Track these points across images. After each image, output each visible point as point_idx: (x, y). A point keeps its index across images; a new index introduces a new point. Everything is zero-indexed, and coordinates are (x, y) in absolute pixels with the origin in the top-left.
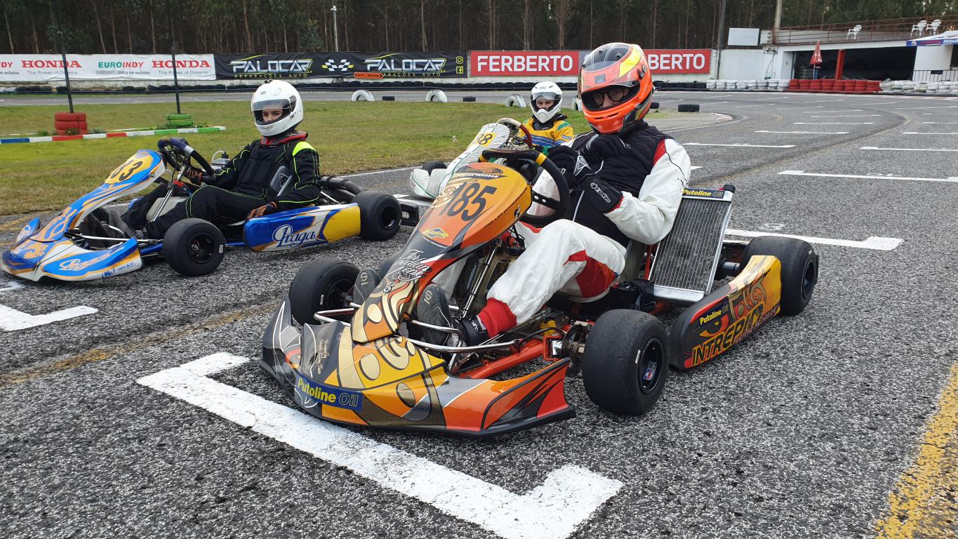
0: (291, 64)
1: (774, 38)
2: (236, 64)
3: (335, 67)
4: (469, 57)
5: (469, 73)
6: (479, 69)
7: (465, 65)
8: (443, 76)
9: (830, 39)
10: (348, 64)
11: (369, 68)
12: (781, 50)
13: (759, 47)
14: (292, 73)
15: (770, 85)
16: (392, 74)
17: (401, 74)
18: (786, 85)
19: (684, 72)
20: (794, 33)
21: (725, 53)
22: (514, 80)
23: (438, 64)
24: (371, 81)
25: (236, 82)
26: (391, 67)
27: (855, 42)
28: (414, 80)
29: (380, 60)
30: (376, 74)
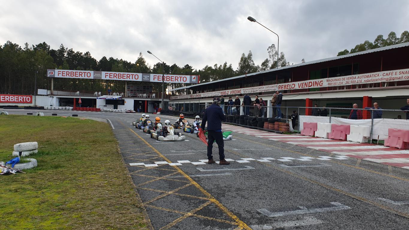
1: (52, 93)
9: (71, 95)
12: (55, 97)
13: (47, 95)
19: (23, 103)
20: (59, 92)
21: (37, 97)
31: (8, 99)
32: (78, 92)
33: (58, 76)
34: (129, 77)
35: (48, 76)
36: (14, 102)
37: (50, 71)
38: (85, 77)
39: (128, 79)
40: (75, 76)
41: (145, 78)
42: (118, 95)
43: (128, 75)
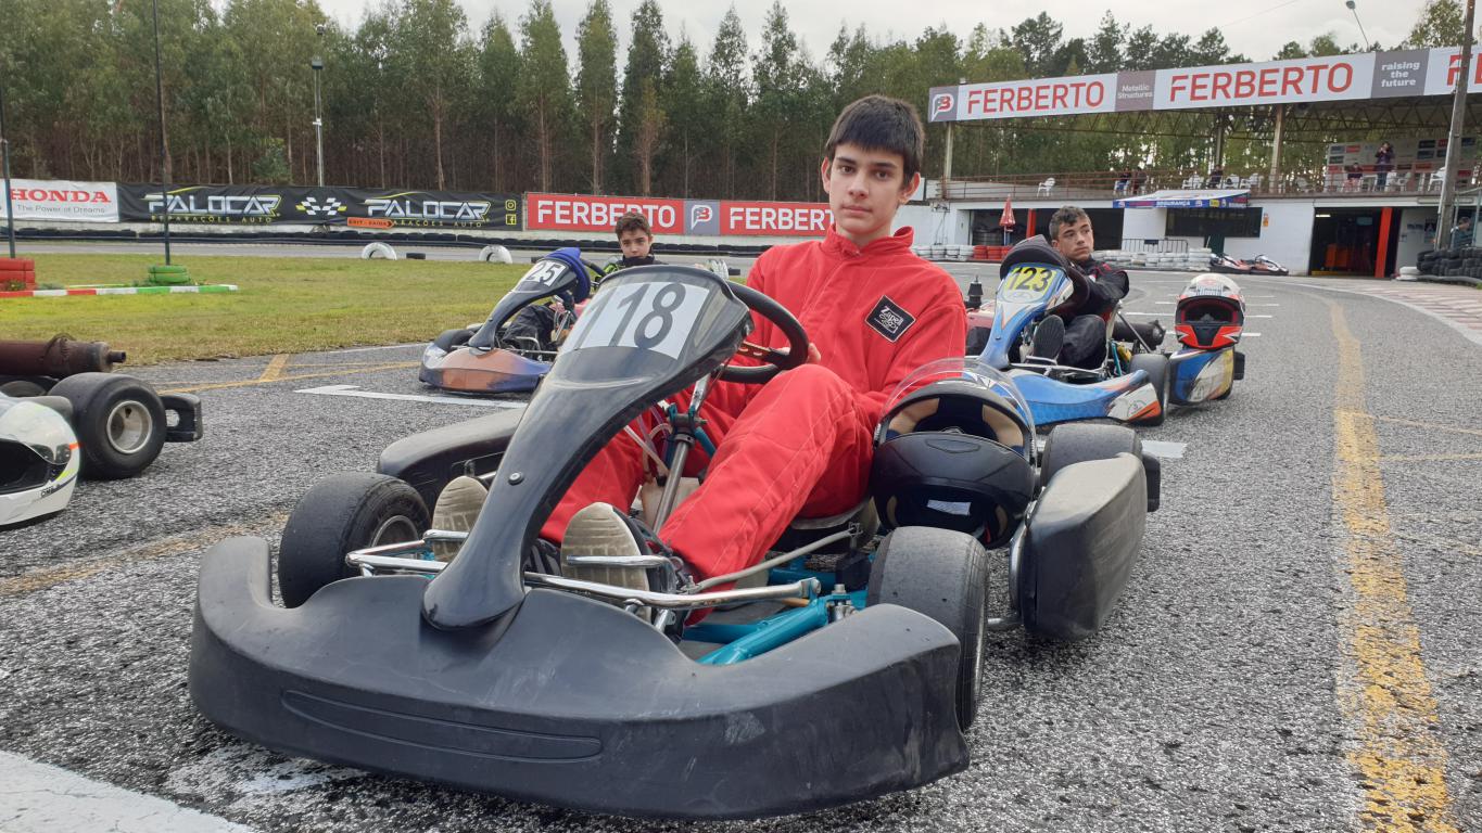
0: (246, 203)
1: (944, 191)
2: (154, 199)
3: (317, 208)
4: (525, 202)
5: (524, 224)
6: (541, 220)
7: (519, 212)
8: (485, 226)
9: (1016, 195)
10: (338, 204)
11: (370, 211)
12: (954, 208)
13: (926, 202)
14: (248, 216)
15: (949, 252)
16: (407, 222)
17: (421, 222)
18: (970, 253)
20: (969, 185)
22: (593, 237)
23: (478, 209)
24: (376, 232)
25: (155, 227)
26: (405, 212)
27: (1048, 199)
28: (441, 232)
29: (389, 202)
30: (382, 221)
31: (771, 221)
32: (1050, 182)
33: (970, 111)
34: (1295, 83)
35: (933, 119)
36: (792, 233)
37: (939, 96)
38: (1076, 105)
39: (1292, 97)
40: (1038, 107)
41: (1390, 79)
42: (1233, 188)
43: (1290, 73)
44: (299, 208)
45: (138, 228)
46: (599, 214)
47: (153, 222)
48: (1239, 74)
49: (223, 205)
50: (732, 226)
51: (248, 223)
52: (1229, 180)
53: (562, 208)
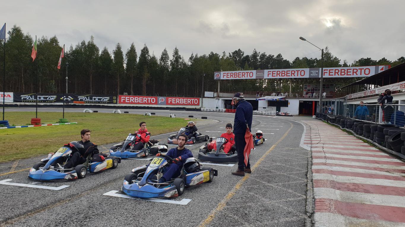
0: (48, 97)
1: (218, 95)
2: (23, 97)
3: (66, 99)
4: (118, 97)
5: (118, 102)
6: (122, 101)
7: (117, 100)
8: (108, 103)
10: (71, 98)
11: (79, 100)
12: (221, 99)
13: (214, 98)
14: (48, 101)
16: (88, 102)
17: (92, 102)
18: (225, 110)
19: (192, 105)
20: (224, 94)
21: (204, 99)
22: (135, 105)
23: (107, 99)
24: (81, 105)
25: (23, 103)
26: (88, 99)
28: (97, 104)
29: (84, 97)
30: (82, 102)
31: (178, 101)
33: (223, 77)
34: (294, 74)
35: (215, 79)
36: (183, 104)
37: (216, 74)
38: (247, 77)
39: (293, 77)
40: (238, 77)
41: (312, 74)
42: (282, 96)
43: (293, 72)
44: (61, 99)
45: (18, 103)
46: (137, 100)
47: (22, 102)
48: (282, 71)
49: (41, 98)
50: (169, 103)
51: (48, 102)
52: (281, 94)
53: (127, 98)
